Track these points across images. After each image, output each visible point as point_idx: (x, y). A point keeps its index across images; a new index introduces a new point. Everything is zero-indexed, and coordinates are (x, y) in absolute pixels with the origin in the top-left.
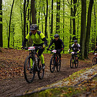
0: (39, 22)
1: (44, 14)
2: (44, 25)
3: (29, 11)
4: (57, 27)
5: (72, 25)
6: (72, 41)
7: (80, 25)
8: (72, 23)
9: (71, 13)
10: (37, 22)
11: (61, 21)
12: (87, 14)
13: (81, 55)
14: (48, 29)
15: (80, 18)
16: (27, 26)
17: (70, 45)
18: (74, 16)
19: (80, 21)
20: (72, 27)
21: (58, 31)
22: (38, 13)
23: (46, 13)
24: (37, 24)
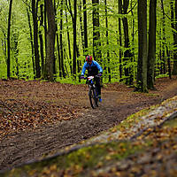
0: (61, 28)
1: (71, 12)
2: (71, 32)
3: (42, 9)
4: (94, 34)
5: (122, 30)
7: (136, 29)
8: (122, 26)
9: (120, 9)
10: (59, 27)
11: (101, 24)
12: (148, 8)
13: (141, 84)
14: (80, 39)
15: (136, 15)
16: (41, 36)
17: (121, 66)
18: (126, 13)
19: (136, 21)
20: (123, 32)
21: (96, 41)
22: (58, 11)
23: (73, 10)
24: (58, 32)
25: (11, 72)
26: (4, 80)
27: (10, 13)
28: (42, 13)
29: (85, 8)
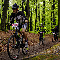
1: (35, 9)
3: (25, 7)
4: (43, 17)
5: (52, 16)
6: (52, 26)
7: (57, 16)
8: (52, 15)
9: (52, 8)
11: (45, 13)
13: (58, 35)
15: (57, 11)
17: (51, 28)
18: (54, 10)
19: (57, 13)
20: (52, 17)
21: (43, 19)
24: (31, 15)
26: (12, 31)
29: (40, 8)
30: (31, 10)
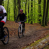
1: (25, 3)
2: (25, 8)
3: (17, 1)
4: (31, 9)
6: (39, 17)
7: (43, 8)
8: (39, 7)
9: (39, 3)
10: (21, 7)
13: (43, 24)
14: (27, 10)
15: (43, 4)
16: (16, 9)
19: (43, 6)
20: (39, 9)
22: (22, 2)
25: (8, 18)
27: (8, 2)
28: (17, 3)
29: (29, 2)
30: (21, 4)
